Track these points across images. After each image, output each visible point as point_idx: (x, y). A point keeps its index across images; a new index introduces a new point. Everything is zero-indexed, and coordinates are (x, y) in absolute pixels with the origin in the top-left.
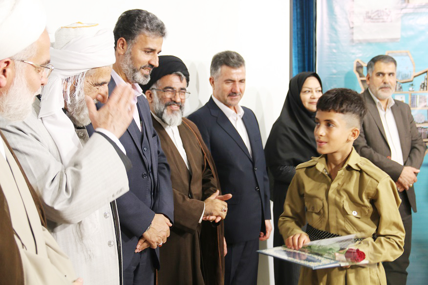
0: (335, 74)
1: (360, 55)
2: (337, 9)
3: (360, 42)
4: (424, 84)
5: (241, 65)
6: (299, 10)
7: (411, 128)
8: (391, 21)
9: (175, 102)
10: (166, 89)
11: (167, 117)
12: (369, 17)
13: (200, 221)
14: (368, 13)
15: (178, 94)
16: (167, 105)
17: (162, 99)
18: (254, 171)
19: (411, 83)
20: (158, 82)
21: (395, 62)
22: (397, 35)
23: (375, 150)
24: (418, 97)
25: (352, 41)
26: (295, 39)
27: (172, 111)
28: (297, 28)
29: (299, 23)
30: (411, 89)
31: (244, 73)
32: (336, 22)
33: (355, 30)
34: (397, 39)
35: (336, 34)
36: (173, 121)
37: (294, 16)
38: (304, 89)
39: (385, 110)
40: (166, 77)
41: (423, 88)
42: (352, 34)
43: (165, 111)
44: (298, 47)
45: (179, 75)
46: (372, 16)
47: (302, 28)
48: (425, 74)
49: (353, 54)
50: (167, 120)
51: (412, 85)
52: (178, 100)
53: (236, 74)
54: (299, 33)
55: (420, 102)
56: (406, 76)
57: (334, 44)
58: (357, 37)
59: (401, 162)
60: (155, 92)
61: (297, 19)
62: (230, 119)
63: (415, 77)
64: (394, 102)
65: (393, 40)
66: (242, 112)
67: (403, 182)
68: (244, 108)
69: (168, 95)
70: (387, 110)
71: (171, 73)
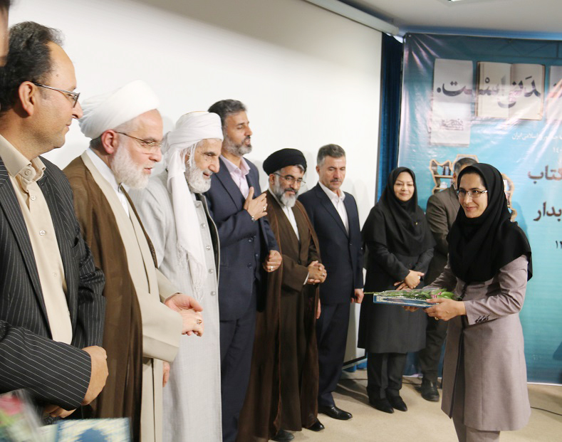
1: (435, 156)
2: (418, 116)
3: (436, 145)
5: (341, 155)
6: (386, 115)
8: (462, 130)
9: (293, 189)
10: (287, 177)
11: (285, 199)
12: (445, 125)
13: (305, 283)
14: (443, 121)
15: (296, 182)
16: (286, 190)
17: (282, 185)
18: (349, 246)
20: (282, 169)
22: (467, 142)
25: (430, 143)
27: (290, 195)
28: (385, 130)
29: (386, 126)
31: (345, 162)
32: (417, 127)
33: (432, 135)
34: (467, 145)
35: (416, 137)
36: (289, 203)
38: (397, 182)
40: (289, 167)
42: (430, 137)
43: (284, 195)
44: (384, 145)
45: (300, 168)
46: (447, 124)
47: (389, 129)
49: (430, 154)
50: (285, 202)
52: (296, 187)
53: (337, 162)
54: (385, 133)
57: (414, 145)
58: (434, 140)
60: (277, 178)
62: (333, 201)
65: (463, 145)
66: (343, 196)
68: (345, 193)
69: (288, 183)
71: (294, 165)
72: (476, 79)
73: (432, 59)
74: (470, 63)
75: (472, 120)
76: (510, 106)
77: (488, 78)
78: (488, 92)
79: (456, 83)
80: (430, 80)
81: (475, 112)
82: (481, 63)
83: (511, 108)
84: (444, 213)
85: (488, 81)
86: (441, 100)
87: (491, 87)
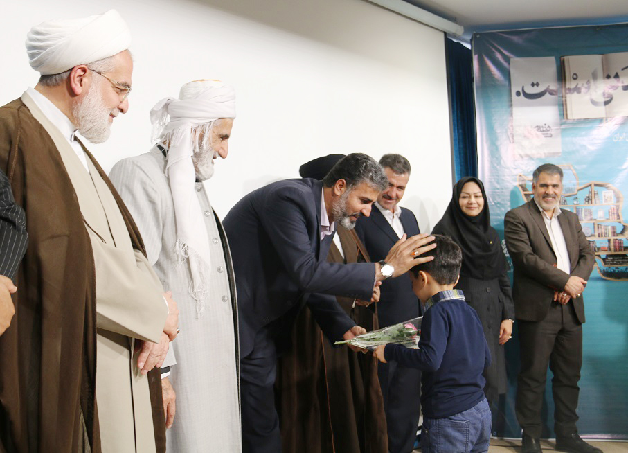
0: (498, 189)
4: (588, 197)
6: (460, 131)
7: (579, 237)
8: (552, 136)
19: (575, 197)
21: (561, 173)
22: (559, 149)
23: (540, 257)
24: (583, 210)
25: (514, 156)
26: (456, 157)
28: (459, 148)
29: (461, 143)
30: (575, 202)
34: (558, 153)
37: (455, 136)
38: (462, 195)
39: (551, 219)
41: (588, 202)
44: (461, 166)
47: (465, 147)
48: (589, 188)
49: (515, 169)
51: (577, 198)
54: (462, 152)
55: (585, 215)
56: (570, 190)
59: (567, 271)
61: (459, 139)
63: (579, 190)
64: (560, 211)
65: (554, 154)
66: (399, 211)
67: (570, 291)
70: (553, 219)
72: (561, 76)
73: (508, 60)
74: (552, 60)
75: (561, 124)
76: (606, 103)
77: (575, 74)
78: (577, 90)
79: (537, 84)
80: (507, 83)
81: (563, 114)
82: (566, 58)
83: (607, 106)
84: (523, 229)
85: (575, 77)
86: (522, 105)
87: (581, 83)
